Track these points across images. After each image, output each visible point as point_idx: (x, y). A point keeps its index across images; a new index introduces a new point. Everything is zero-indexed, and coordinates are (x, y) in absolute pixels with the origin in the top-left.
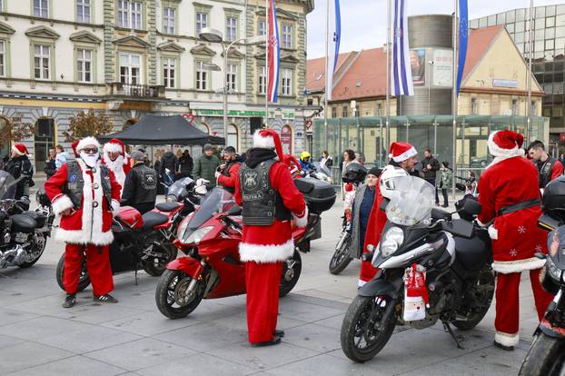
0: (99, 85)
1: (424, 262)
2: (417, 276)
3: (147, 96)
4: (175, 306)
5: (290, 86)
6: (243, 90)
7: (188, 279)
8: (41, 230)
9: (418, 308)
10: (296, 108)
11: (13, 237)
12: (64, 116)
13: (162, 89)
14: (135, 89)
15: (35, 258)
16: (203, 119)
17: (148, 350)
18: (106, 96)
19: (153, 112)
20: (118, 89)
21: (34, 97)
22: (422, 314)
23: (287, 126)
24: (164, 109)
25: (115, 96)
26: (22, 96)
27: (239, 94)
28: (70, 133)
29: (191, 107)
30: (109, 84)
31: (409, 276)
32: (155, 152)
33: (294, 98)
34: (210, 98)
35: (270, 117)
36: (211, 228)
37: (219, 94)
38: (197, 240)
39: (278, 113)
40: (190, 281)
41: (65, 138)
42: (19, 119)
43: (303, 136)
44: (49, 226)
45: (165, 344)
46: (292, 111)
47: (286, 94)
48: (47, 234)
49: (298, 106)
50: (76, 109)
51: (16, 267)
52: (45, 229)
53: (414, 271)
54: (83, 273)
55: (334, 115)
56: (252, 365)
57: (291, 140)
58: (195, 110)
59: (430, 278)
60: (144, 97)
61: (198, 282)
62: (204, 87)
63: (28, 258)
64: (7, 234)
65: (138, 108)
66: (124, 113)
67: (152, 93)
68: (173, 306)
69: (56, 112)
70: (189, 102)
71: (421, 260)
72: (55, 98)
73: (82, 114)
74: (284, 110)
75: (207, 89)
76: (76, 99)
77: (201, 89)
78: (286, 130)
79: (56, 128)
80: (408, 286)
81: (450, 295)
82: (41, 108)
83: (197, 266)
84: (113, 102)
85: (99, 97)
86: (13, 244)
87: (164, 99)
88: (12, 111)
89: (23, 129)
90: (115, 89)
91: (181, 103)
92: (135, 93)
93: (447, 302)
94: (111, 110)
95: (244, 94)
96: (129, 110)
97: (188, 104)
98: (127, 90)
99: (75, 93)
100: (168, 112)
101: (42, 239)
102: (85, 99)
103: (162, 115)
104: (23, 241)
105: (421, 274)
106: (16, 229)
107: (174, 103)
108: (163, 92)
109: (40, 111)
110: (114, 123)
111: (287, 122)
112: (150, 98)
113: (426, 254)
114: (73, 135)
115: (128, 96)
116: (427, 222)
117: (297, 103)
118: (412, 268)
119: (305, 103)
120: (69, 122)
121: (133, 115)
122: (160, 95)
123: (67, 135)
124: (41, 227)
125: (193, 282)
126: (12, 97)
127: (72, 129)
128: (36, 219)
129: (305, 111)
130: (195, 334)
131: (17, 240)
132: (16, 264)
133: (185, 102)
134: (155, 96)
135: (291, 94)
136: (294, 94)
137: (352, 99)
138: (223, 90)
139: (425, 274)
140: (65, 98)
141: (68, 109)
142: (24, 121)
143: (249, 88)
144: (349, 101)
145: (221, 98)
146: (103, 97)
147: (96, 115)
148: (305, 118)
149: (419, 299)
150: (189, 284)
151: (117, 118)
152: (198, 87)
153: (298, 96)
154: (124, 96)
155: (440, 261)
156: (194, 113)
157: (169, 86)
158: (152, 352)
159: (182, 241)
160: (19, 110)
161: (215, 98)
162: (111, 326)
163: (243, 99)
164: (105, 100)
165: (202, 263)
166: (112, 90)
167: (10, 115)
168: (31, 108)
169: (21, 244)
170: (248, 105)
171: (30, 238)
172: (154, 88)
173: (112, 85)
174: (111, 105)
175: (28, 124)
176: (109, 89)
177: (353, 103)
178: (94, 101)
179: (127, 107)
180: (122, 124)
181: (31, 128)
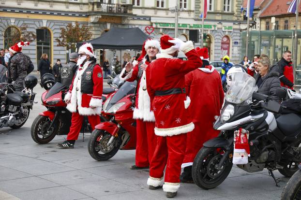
0: (84, 4)
1: (248, 127)
2: (242, 136)
3: (119, 12)
4: (100, 153)
5: (230, 5)
6: (193, 8)
7: (109, 136)
8: (25, 105)
9: (242, 156)
10: (234, 22)
11: (7, 108)
12: (58, 27)
13: (130, 7)
14: (110, 7)
15: (22, 123)
16: (161, 31)
17: (78, 176)
18: (89, 12)
19: (124, 25)
20: (98, 7)
21: (37, 12)
22: (245, 161)
23: (227, 36)
24: (132, 22)
25: (95, 12)
26: (29, 11)
27: (190, 11)
28: (61, 40)
29: (152, 21)
30: (91, 3)
31: (236, 136)
32: (123, 55)
33: (232, 14)
34: (167, 14)
35: (213, 29)
36: (124, 103)
37: (173, 11)
38: (115, 111)
39: (219, 26)
40: (110, 137)
41: (58, 43)
42: (24, 29)
43: (239, 45)
44: (31, 102)
45: (89, 174)
46: (231, 24)
47: (226, 11)
48: (30, 107)
49: (236, 21)
50: (66, 22)
51: (9, 128)
52: (29, 104)
53: (240, 133)
54: (48, 132)
55: (268, 28)
56: (137, 187)
57: (229, 47)
58: (155, 23)
59: (251, 137)
60: (117, 13)
61: (115, 138)
62: (162, 6)
63: (17, 122)
64: (3, 106)
65: (113, 21)
66: (101, 25)
67: (122, 10)
68: (99, 153)
69: (52, 24)
70: (150, 17)
71: (246, 126)
72: (52, 13)
73: (70, 26)
74: (224, 24)
75: (165, 7)
76: (67, 14)
77: (160, 7)
78: (225, 40)
79: (52, 36)
80: (236, 142)
81: (272, 151)
82: (41, 20)
83: (115, 128)
84: (94, 17)
85: (84, 13)
86: (7, 112)
87: (131, 14)
88: (21, 22)
89: (27, 36)
90: (95, 7)
91: (145, 18)
92: (110, 10)
93: (269, 156)
94: (93, 23)
95: (193, 11)
96: (106, 23)
97: (149, 18)
98: (104, 8)
99: (67, 10)
100: (135, 25)
101: (26, 110)
102: (74, 14)
103: (130, 27)
104: (13, 111)
105: (245, 134)
106: (8, 102)
107: (139, 18)
108: (131, 9)
109: (41, 23)
110: (93, 32)
111: (227, 33)
112: (122, 14)
113: (249, 122)
114: (63, 40)
115: (105, 13)
116: (249, 102)
117: (235, 18)
118: (239, 131)
119: (242, 19)
120: (60, 31)
121: (109, 26)
122: (128, 11)
123: (59, 41)
124: (26, 102)
125: (112, 138)
126: (21, 12)
127: (62, 36)
128: (22, 97)
129: (241, 25)
130: (110, 169)
131: (9, 110)
132: (8, 126)
133: (148, 17)
134: (125, 12)
135: (230, 11)
136: (232, 11)
137: (273, 16)
138: (175, 8)
139: (248, 135)
140: (59, 13)
141: (61, 22)
142: (28, 30)
143: (197, 7)
144: (270, 17)
145: (174, 15)
146: (86, 13)
147: (80, 26)
148: (241, 30)
149: (243, 151)
150: (109, 139)
151: (96, 29)
152: (158, 6)
153: (236, 13)
154: (102, 12)
155: (259, 127)
156: (154, 26)
157: (136, 5)
158: (79, 177)
159: (105, 111)
160: (26, 22)
161: (171, 14)
162: (59, 163)
163: (193, 15)
164: (88, 15)
165: (118, 126)
166: (93, 8)
167: (19, 26)
168: (35, 20)
169: (12, 113)
170: (196, 20)
171: (18, 109)
172: (124, 6)
173: (93, 4)
174: (92, 19)
175: (31, 33)
176: (91, 7)
177: (273, 20)
178: (80, 16)
179: (104, 20)
180: (100, 33)
181: (33, 35)
